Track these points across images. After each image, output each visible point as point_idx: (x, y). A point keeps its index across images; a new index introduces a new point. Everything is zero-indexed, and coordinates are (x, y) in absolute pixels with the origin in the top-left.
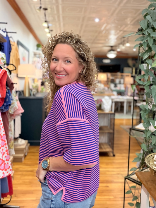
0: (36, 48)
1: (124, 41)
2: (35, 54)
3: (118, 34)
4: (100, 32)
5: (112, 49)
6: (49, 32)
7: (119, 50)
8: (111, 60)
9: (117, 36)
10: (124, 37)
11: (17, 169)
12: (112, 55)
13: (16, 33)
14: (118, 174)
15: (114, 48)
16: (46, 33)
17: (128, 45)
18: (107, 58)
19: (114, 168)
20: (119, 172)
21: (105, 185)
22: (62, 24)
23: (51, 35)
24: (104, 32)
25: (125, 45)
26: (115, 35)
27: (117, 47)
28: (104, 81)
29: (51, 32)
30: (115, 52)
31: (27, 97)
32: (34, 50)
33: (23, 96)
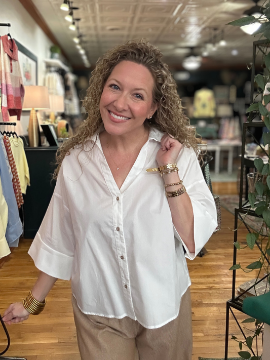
0: (49, 54)
2: (48, 66)
3: (203, 23)
4: (170, 21)
5: (193, 52)
6: (74, 23)
7: (205, 54)
8: (192, 73)
9: (203, 26)
10: (215, 29)
11: (21, 283)
12: (192, 64)
13: (9, 25)
14: (211, 288)
15: (196, 51)
16: (68, 24)
17: (223, 43)
18: (183, 70)
19: (201, 277)
20: (211, 285)
22: (97, 6)
23: (78, 28)
24: (178, 19)
25: (217, 45)
26: (199, 25)
27: (202, 49)
29: (76, 22)
30: (199, 59)
31: (35, 148)
32: (46, 58)
33: (29, 146)
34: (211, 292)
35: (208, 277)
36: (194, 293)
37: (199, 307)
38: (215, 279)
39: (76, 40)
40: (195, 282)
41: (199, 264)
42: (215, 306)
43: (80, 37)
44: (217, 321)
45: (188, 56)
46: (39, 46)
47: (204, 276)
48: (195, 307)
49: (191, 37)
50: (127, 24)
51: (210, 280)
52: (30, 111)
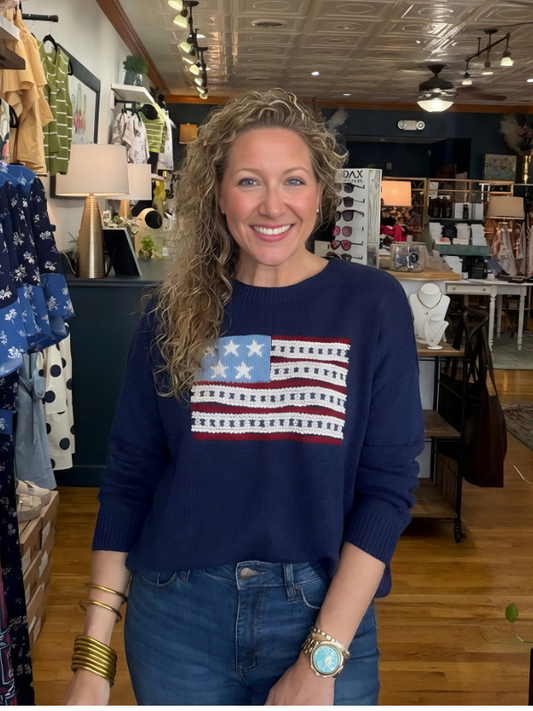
0: (123, 73)
2: (122, 101)
3: (464, 19)
4: (394, 11)
5: (437, 77)
6: (184, 13)
7: (467, 83)
9: (464, 24)
10: (491, 32)
12: (436, 105)
13: (52, 19)
14: (482, 618)
15: (445, 74)
16: (172, 14)
17: (507, 62)
18: (420, 115)
19: (459, 591)
20: (481, 611)
21: (425, 666)
23: (190, 21)
25: (493, 64)
26: (453, 21)
28: (399, 209)
29: (188, 8)
31: (92, 280)
32: (117, 82)
33: (78, 275)
34: (482, 627)
36: (443, 627)
37: (455, 661)
38: (491, 597)
39: (186, 48)
40: (446, 602)
41: (452, 560)
43: (192, 40)
44: (498, 695)
45: (426, 87)
46: (105, 60)
47: (465, 591)
48: (445, 660)
49: (436, 47)
50: (298, 16)
51: (480, 599)
52: (84, 198)
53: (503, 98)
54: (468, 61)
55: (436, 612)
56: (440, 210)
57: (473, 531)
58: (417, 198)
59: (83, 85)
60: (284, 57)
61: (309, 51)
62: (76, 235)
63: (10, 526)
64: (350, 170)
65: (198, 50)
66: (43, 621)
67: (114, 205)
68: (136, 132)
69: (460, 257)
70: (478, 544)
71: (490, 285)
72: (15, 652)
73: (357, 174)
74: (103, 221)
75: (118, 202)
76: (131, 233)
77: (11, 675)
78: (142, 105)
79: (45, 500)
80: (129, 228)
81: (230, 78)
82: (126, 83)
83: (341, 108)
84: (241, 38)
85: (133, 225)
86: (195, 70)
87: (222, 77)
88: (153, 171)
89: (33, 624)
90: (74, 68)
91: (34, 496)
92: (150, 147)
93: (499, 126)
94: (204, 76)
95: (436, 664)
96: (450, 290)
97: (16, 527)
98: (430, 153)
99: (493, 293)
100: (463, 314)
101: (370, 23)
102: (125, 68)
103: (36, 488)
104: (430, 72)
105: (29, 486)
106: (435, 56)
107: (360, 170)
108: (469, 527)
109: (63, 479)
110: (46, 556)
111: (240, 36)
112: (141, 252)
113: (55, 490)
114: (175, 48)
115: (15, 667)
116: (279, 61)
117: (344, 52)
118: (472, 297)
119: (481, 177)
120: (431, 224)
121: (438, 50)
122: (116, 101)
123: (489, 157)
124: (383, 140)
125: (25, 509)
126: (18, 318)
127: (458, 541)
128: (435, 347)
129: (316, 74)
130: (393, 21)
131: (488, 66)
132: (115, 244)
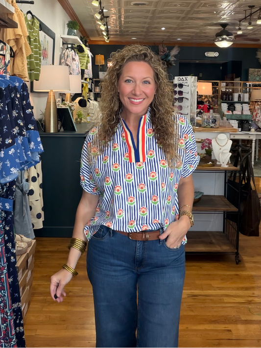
1: (251, 15)
5: (224, 30)
7: (240, 33)
9: (238, 3)
10: (252, 7)
12: (224, 44)
13: (31, 3)
14: (250, 302)
15: (228, 28)
17: (259, 22)
19: (238, 289)
20: (250, 299)
21: (221, 327)
25: (253, 23)
28: (206, 96)
31: (52, 134)
32: (64, 34)
33: (45, 131)
34: (250, 307)
35: (247, 289)
36: (231, 307)
37: (237, 324)
38: (255, 292)
39: (98, 16)
40: (232, 294)
41: (235, 273)
42: (256, 324)
43: (101, 13)
44: (258, 342)
45: (219, 35)
46: (58, 23)
47: (242, 289)
48: (232, 323)
49: (224, 15)
51: (249, 292)
52: (48, 92)
53: (258, 40)
54: (240, 21)
55: (226, 299)
56: (227, 97)
57: (245, 258)
58: (215, 91)
59: (46, 35)
60: (148, 20)
61: (160, 18)
62: (44, 111)
63: (12, 258)
64: (181, 77)
65: (104, 18)
66: (29, 305)
67: (62, 95)
68: (73, 59)
69: (237, 120)
70: (247, 265)
71: (252, 134)
72: (15, 321)
73: (185, 79)
74: (57, 104)
75: (65, 94)
76: (71, 110)
77: (13, 332)
78: (76, 46)
79: (29, 244)
80: (70, 107)
81: (121, 31)
82: (68, 34)
83: (177, 46)
84: (126, 11)
85: (72, 106)
86: (103, 28)
87: (117, 31)
88: (82, 79)
89: (24, 307)
90: (42, 27)
91: (24, 242)
92: (81, 66)
93: (256, 54)
94: (107, 30)
95: (226, 326)
96: (232, 137)
97: (15, 258)
98: (221, 68)
99: (254, 138)
100: (239, 149)
101: (190, 3)
102: (68, 27)
103: (25, 238)
104: (221, 27)
105: (21, 237)
106: (224, 19)
107: (186, 77)
108: (243, 257)
109: (38, 233)
110: (30, 272)
111: (125, 10)
112: (76, 119)
113: (34, 239)
114: (93, 17)
115: (15, 329)
116: (145, 23)
117: (178, 18)
118: (243, 141)
119: (247, 80)
120: (222, 104)
121: (225, 16)
122: (63, 44)
123: (251, 70)
124: (197, 62)
125: (19, 249)
126: (15, 153)
127: (237, 263)
128: (225, 166)
129: (163, 29)
130: (202, 2)
131: (250, 24)
132: (63, 115)
